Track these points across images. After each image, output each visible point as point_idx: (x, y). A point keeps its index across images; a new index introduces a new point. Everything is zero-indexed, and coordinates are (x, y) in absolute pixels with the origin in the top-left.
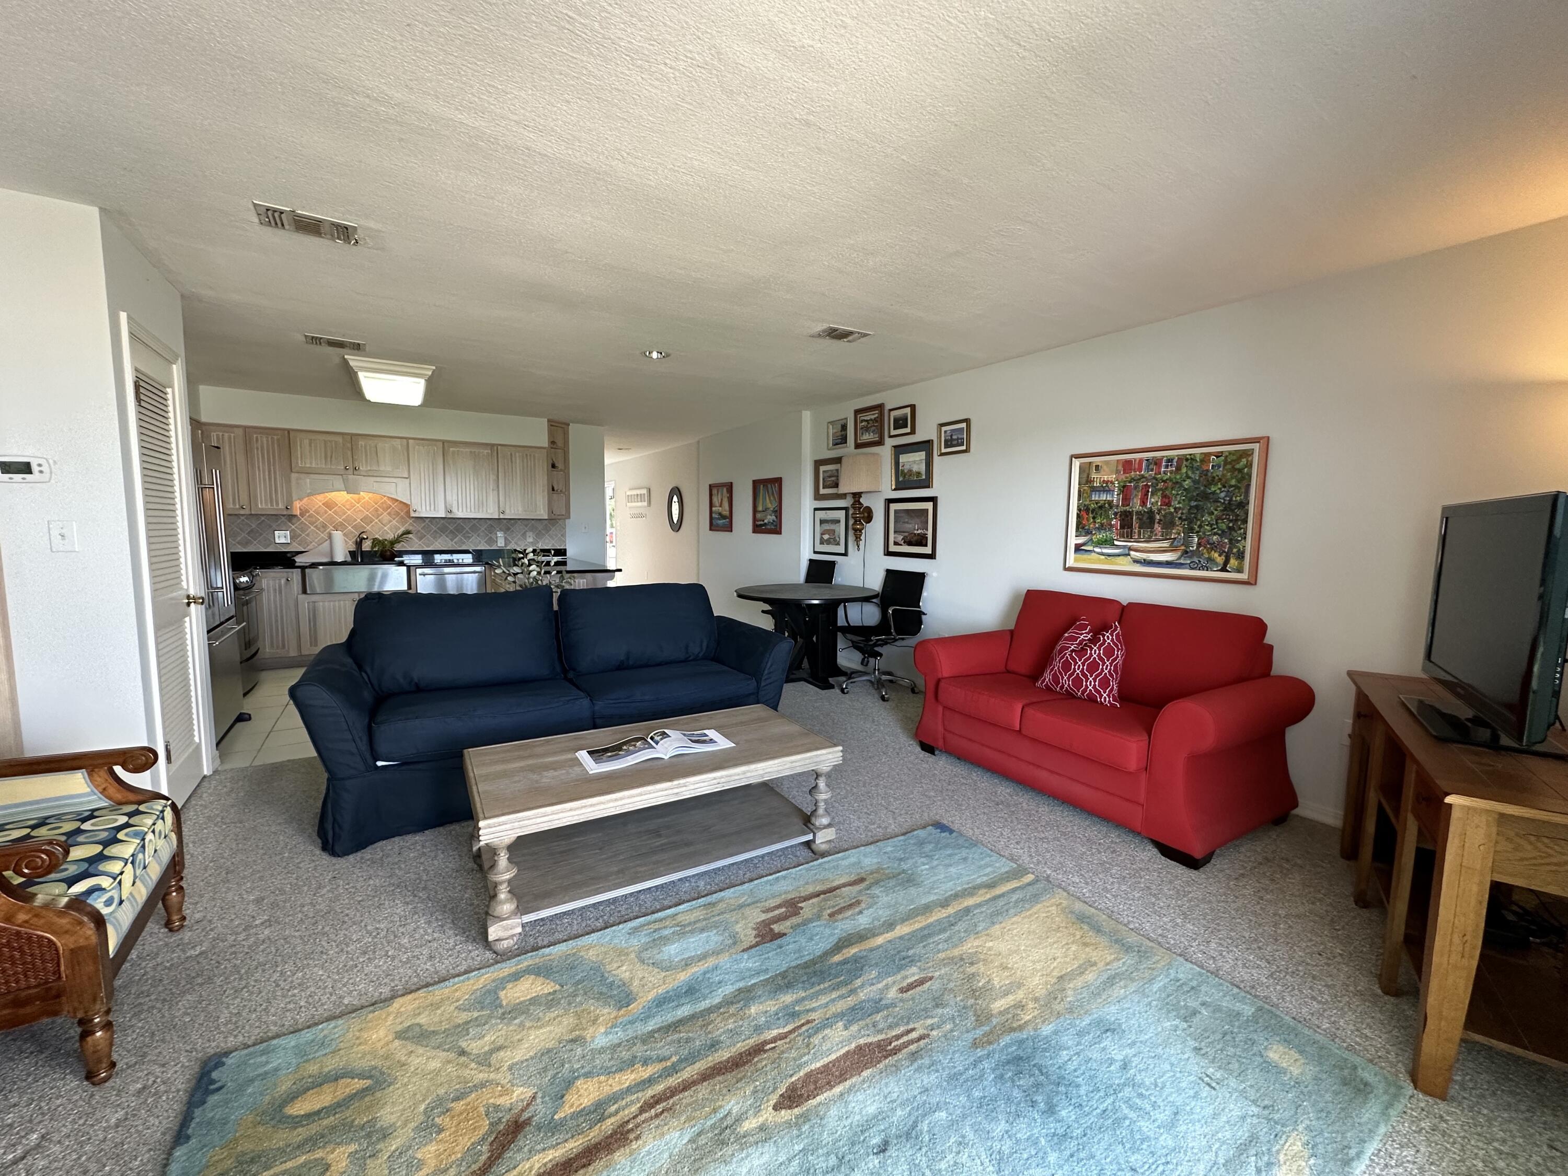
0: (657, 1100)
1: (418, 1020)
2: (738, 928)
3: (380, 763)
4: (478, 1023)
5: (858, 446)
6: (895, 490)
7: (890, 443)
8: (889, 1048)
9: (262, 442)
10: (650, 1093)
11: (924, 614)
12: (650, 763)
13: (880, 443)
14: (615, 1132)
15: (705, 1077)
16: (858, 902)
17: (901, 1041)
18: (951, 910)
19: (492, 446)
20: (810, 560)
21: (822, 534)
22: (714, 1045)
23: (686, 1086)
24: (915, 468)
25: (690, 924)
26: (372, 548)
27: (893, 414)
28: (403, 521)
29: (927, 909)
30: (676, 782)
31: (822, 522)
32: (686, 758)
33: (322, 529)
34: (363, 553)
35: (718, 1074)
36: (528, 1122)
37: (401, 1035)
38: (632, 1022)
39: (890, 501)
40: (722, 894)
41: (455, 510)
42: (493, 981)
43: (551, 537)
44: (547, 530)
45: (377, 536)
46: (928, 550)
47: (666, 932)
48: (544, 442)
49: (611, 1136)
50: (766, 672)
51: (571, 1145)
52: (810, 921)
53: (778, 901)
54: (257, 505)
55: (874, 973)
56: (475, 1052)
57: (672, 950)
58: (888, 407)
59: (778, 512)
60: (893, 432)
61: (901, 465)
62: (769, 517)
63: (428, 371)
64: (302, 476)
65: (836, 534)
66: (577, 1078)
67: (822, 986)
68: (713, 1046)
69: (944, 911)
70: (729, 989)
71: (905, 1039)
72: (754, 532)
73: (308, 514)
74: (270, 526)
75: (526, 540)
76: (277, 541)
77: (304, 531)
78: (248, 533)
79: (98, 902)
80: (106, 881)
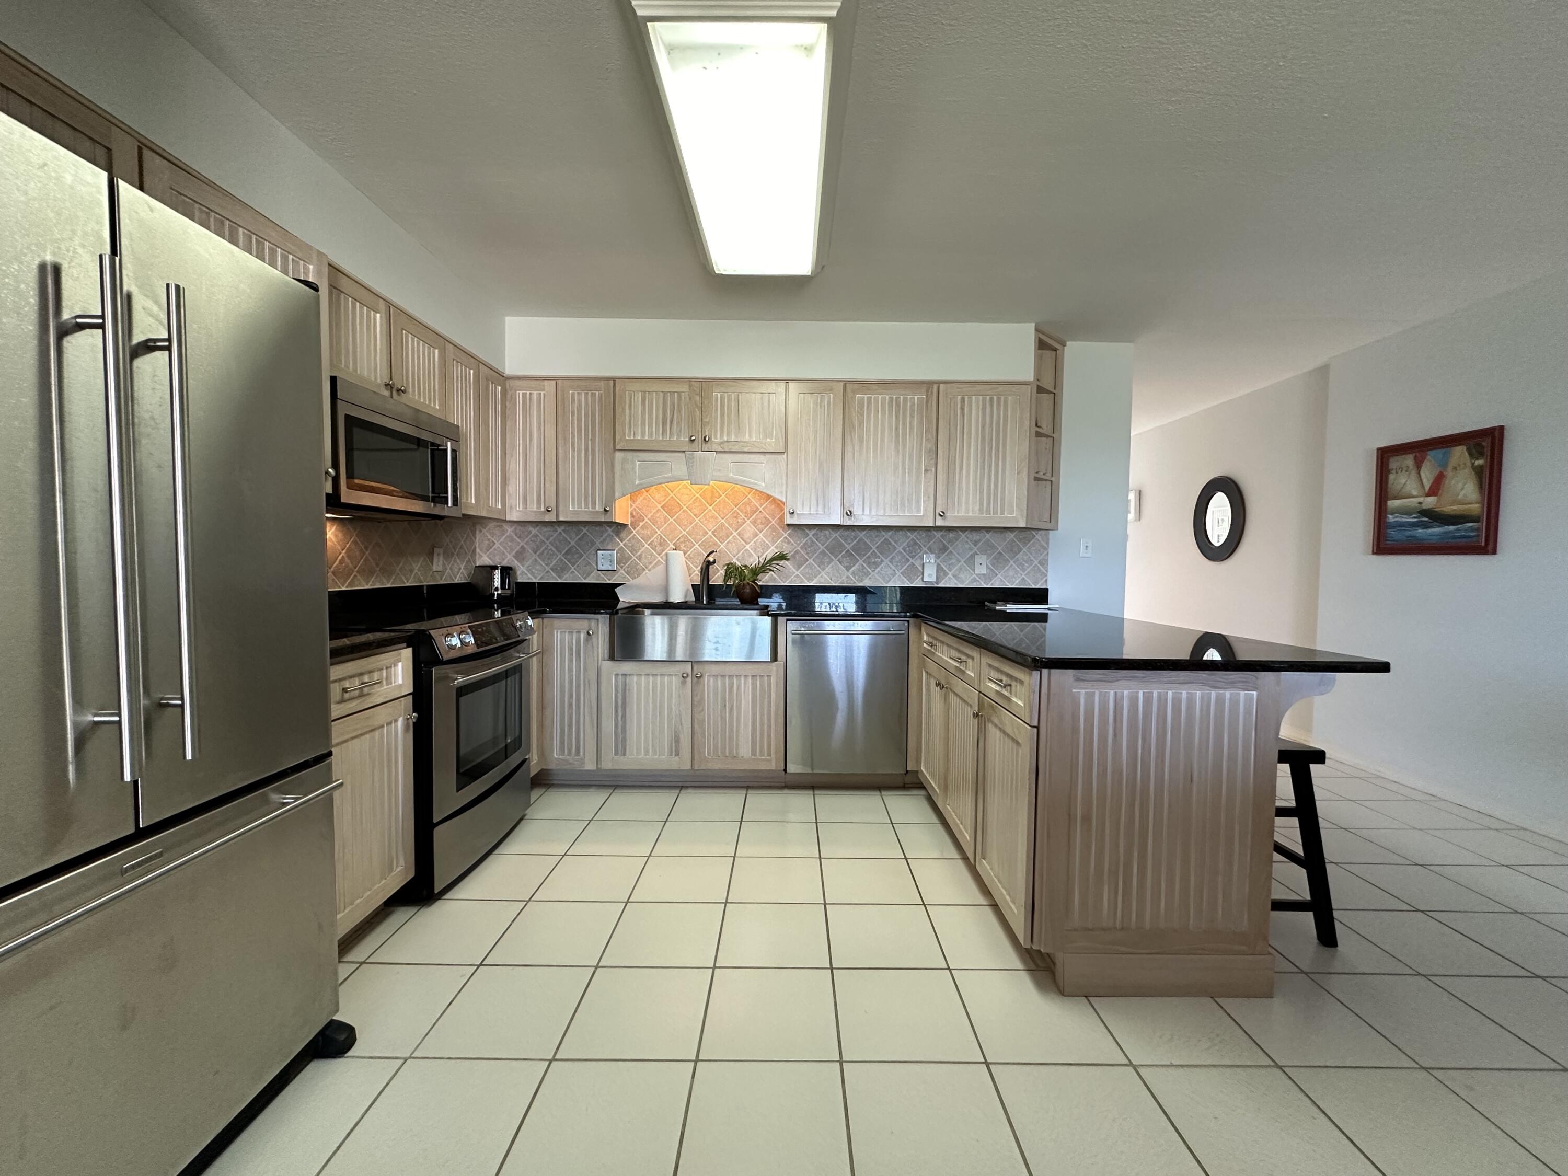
9: (579, 401)
19: (929, 385)
26: (725, 580)
28: (774, 534)
33: (658, 549)
34: (711, 589)
41: (857, 511)
43: (1021, 565)
44: (1013, 551)
45: (735, 561)
48: (1026, 371)
54: (567, 506)
64: (629, 455)
73: (641, 524)
74: (593, 543)
75: (974, 570)
76: (600, 567)
77: (634, 551)
78: (567, 553)
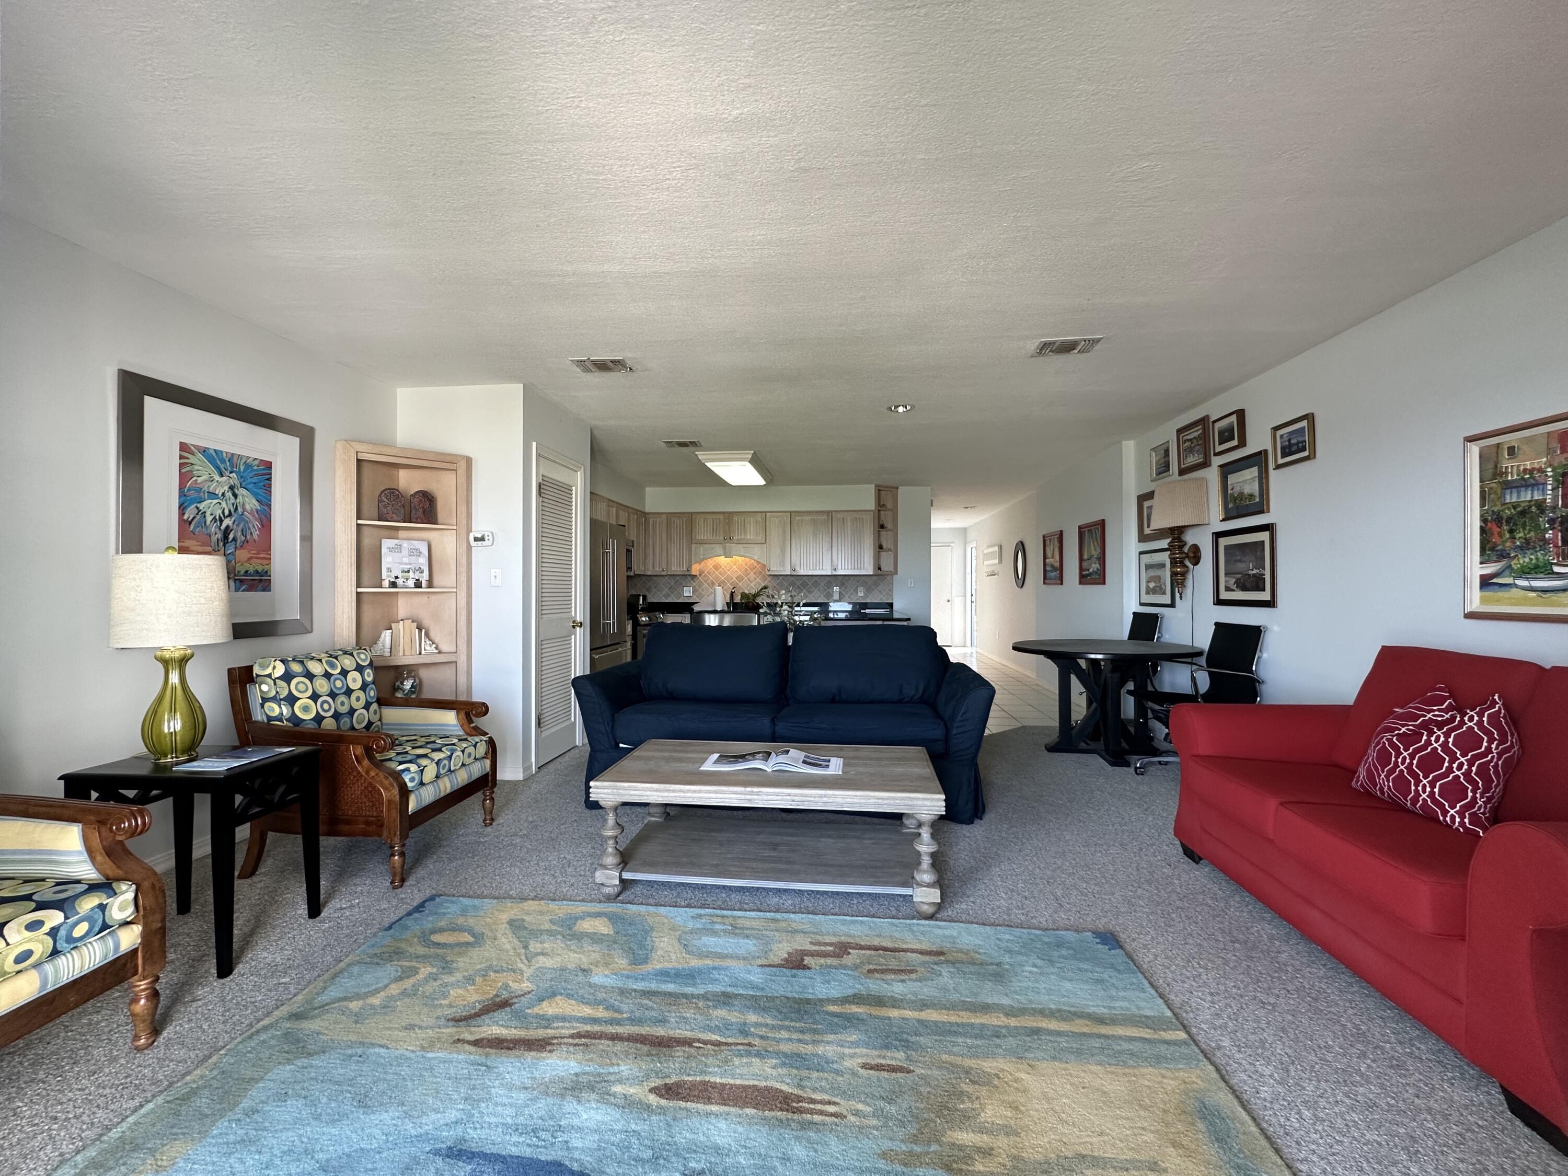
0: (588, 1035)
1: (524, 917)
2: (774, 947)
3: (621, 745)
4: (550, 933)
5: (1182, 472)
6: (1223, 520)
7: (1217, 461)
8: (794, 1105)
9: (676, 522)
10: (588, 1028)
11: (1259, 682)
12: (752, 772)
13: (1205, 464)
14: (543, 1040)
15: (631, 1039)
16: (911, 972)
17: (812, 1106)
18: (1013, 1022)
19: (828, 513)
20: (1134, 613)
21: (1148, 582)
22: (663, 1021)
23: (614, 1038)
24: (1247, 490)
25: (742, 929)
26: (741, 600)
27: (1218, 425)
28: (764, 578)
29: (986, 1008)
30: (749, 789)
31: (1149, 567)
32: (786, 774)
33: (711, 586)
34: (735, 605)
35: (642, 1043)
36: (510, 1005)
37: (511, 923)
38: (628, 977)
39: (1218, 535)
40: (792, 916)
41: (798, 569)
42: (583, 913)
43: (880, 591)
44: (876, 584)
45: (745, 591)
46: (1265, 596)
47: (718, 927)
48: (871, 505)
49: (539, 1040)
50: (959, 718)
51: (514, 1031)
52: (845, 967)
53: (834, 940)
54: (672, 568)
55: (854, 1038)
56: (532, 950)
57: (709, 942)
58: (1213, 418)
59: (1102, 559)
60: (1219, 448)
61: (1230, 488)
62: (1094, 565)
63: (749, 454)
64: (699, 546)
65: (1162, 581)
66: (561, 994)
67: (792, 1024)
68: (661, 1021)
69: (1004, 1019)
70: (718, 988)
71: (819, 1107)
72: (1081, 583)
73: (703, 575)
74: (682, 584)
75: (858, 594)
76: (685, 595)
77: (700, 587)
78: (669, 589)
79: (406, 778)
80: (413, 767)
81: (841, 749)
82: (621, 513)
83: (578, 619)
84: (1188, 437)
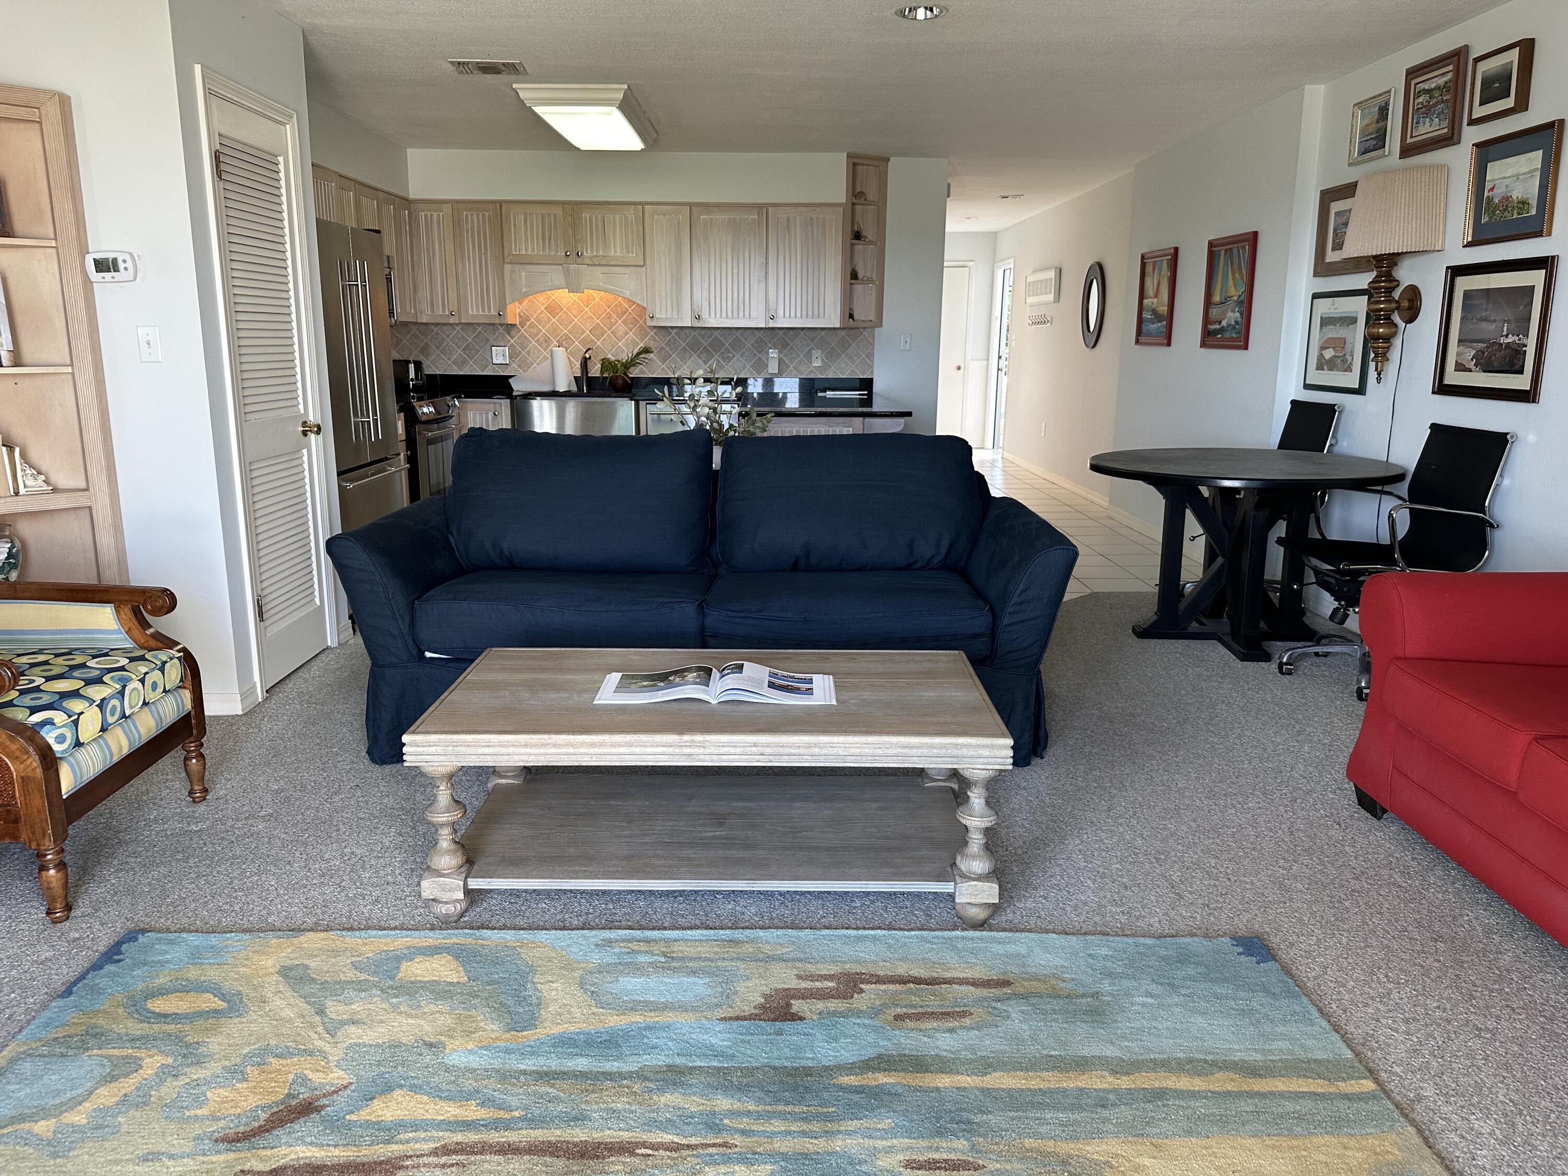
0: (460, 1149)
1: (306, 962)
2: (741, 987)
3: (428, 655)
4: (360, 987)
5: (1407, 151)
6: (1469, 245)
7: (1472, 135)
9: (472, 220)
10: (459, 1137)
11: (1492, 526)
12: (685, 705)
13: (1450, 139)
14: (388, 1162)
15: (533, 1149)
16: (963, 1014)
18: (1124, 1083)
19: (761, 208)
20: (1294, 402)
21: (1323, 348)
22: (579, 1119)
23: (505, 1150)
24: (1518, 193)
25: (682, 959)
26: (602, 372)
27: (1483, 67)
28: (643, 331)
29: (1083, 1064)
30: (686, 738)
31: (1326, 322)
32: (743, 707)
33: (544, 345)
34: (590, 380)
35: (552, 1154)
36: (318, 1110)
37: (285, 972)
38: (508, 1051)
39: (1456, 271)
40: (761, 933)
41: (705, 316)
42: (408, 948)
43: (850, 358)
44: (844, 345)
45: (609, 356)
46: (1522, 382)
47: (642, 959)
48: (840, 194)
49: (381, 1163)
51: (336, 1152)
52: (858, 1013)
53: (833, 969)
54: (467, 311)
55: (887, 1123)
56: (333, 1016)
57: (631, 984)
58: (1475, 54)
59: (1246, 305)
60: (1479, 112)
61: (1488, 186)
62: (1230, 314)
63: (618, 91)
64: (517, 267)
65: (1348, 347)
66: (401, 1087)
67: (789, 1108)
68: (576, 1119)
69: (1111, 1079)
70: (659, 1060)
72: (1203, 345)
73: (528, 323)
74: (488, 340)
75: (811, 363)
76: (495, 361)
77: (523, 347)
78: (464, 350)
79: (50, 736)
80: (59, 717)
81: (826, 658)
82: (365, 201)
83: (312, 418)
84: (1426, 86)
